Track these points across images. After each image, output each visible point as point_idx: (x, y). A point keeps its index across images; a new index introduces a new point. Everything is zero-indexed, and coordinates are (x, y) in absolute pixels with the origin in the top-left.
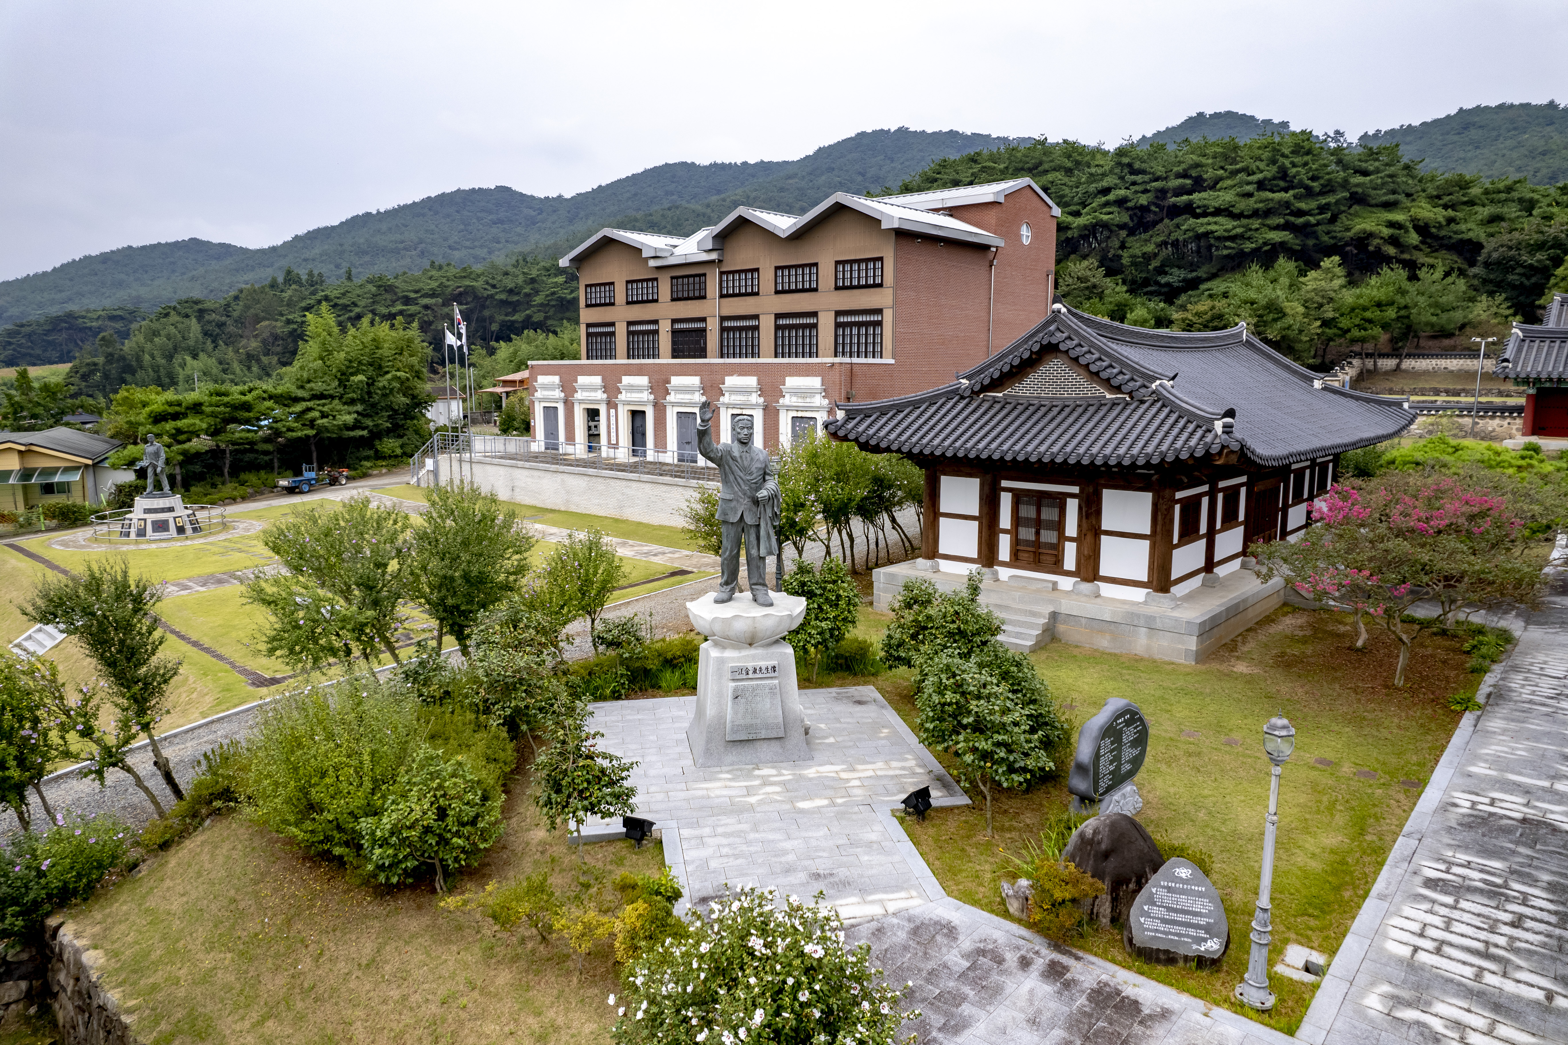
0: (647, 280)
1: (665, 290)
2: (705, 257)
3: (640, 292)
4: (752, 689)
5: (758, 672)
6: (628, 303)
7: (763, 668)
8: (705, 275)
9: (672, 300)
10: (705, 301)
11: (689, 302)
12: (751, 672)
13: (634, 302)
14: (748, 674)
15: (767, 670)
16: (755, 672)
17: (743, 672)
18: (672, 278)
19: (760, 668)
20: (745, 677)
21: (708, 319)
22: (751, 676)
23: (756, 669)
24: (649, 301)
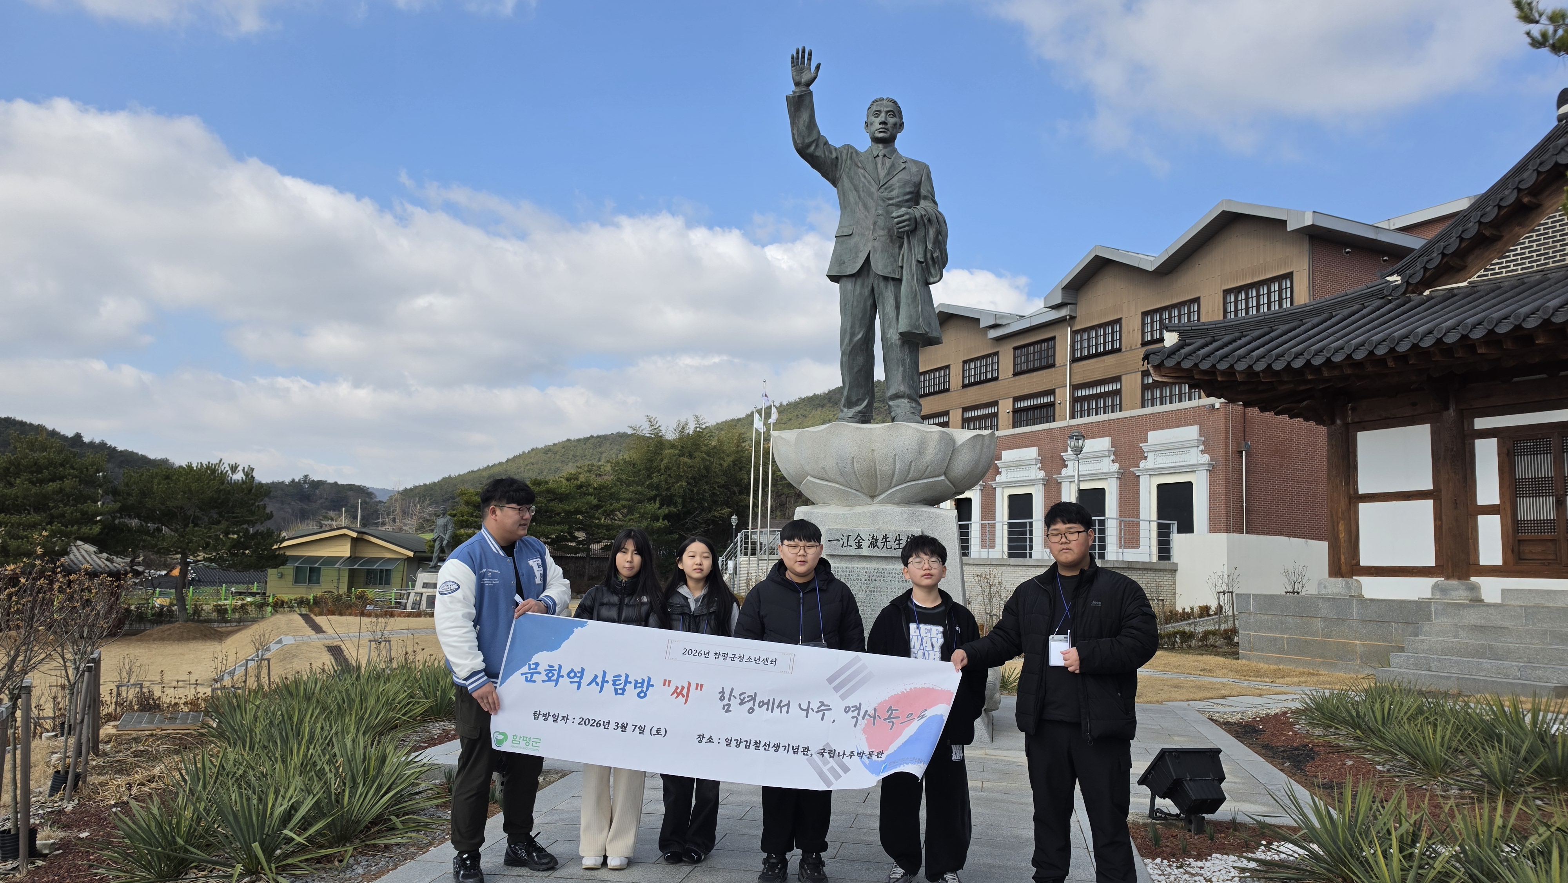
0: (988, 356)
1: (1006, 362)
2: (1054, 315)
3: (976, 372)
4: (867, 577)
5: (880, 545)
6: (965, 386)
7: (892, 538)
8: (1054, 338)
9: (1015, 374)
10: (1053, 369)
11: (1035, 373)
12: (865, 544)
13: (970, 385)
14: (859, 547)
15: (900, 544)
16: (874, 544)
17: (852, 542)
18: (1015, 349)
19: (885, 537)
20: (854, 552)
21: (1057, 390)
22: (865, 551)
23: (877, 540)
24: (987, 381)
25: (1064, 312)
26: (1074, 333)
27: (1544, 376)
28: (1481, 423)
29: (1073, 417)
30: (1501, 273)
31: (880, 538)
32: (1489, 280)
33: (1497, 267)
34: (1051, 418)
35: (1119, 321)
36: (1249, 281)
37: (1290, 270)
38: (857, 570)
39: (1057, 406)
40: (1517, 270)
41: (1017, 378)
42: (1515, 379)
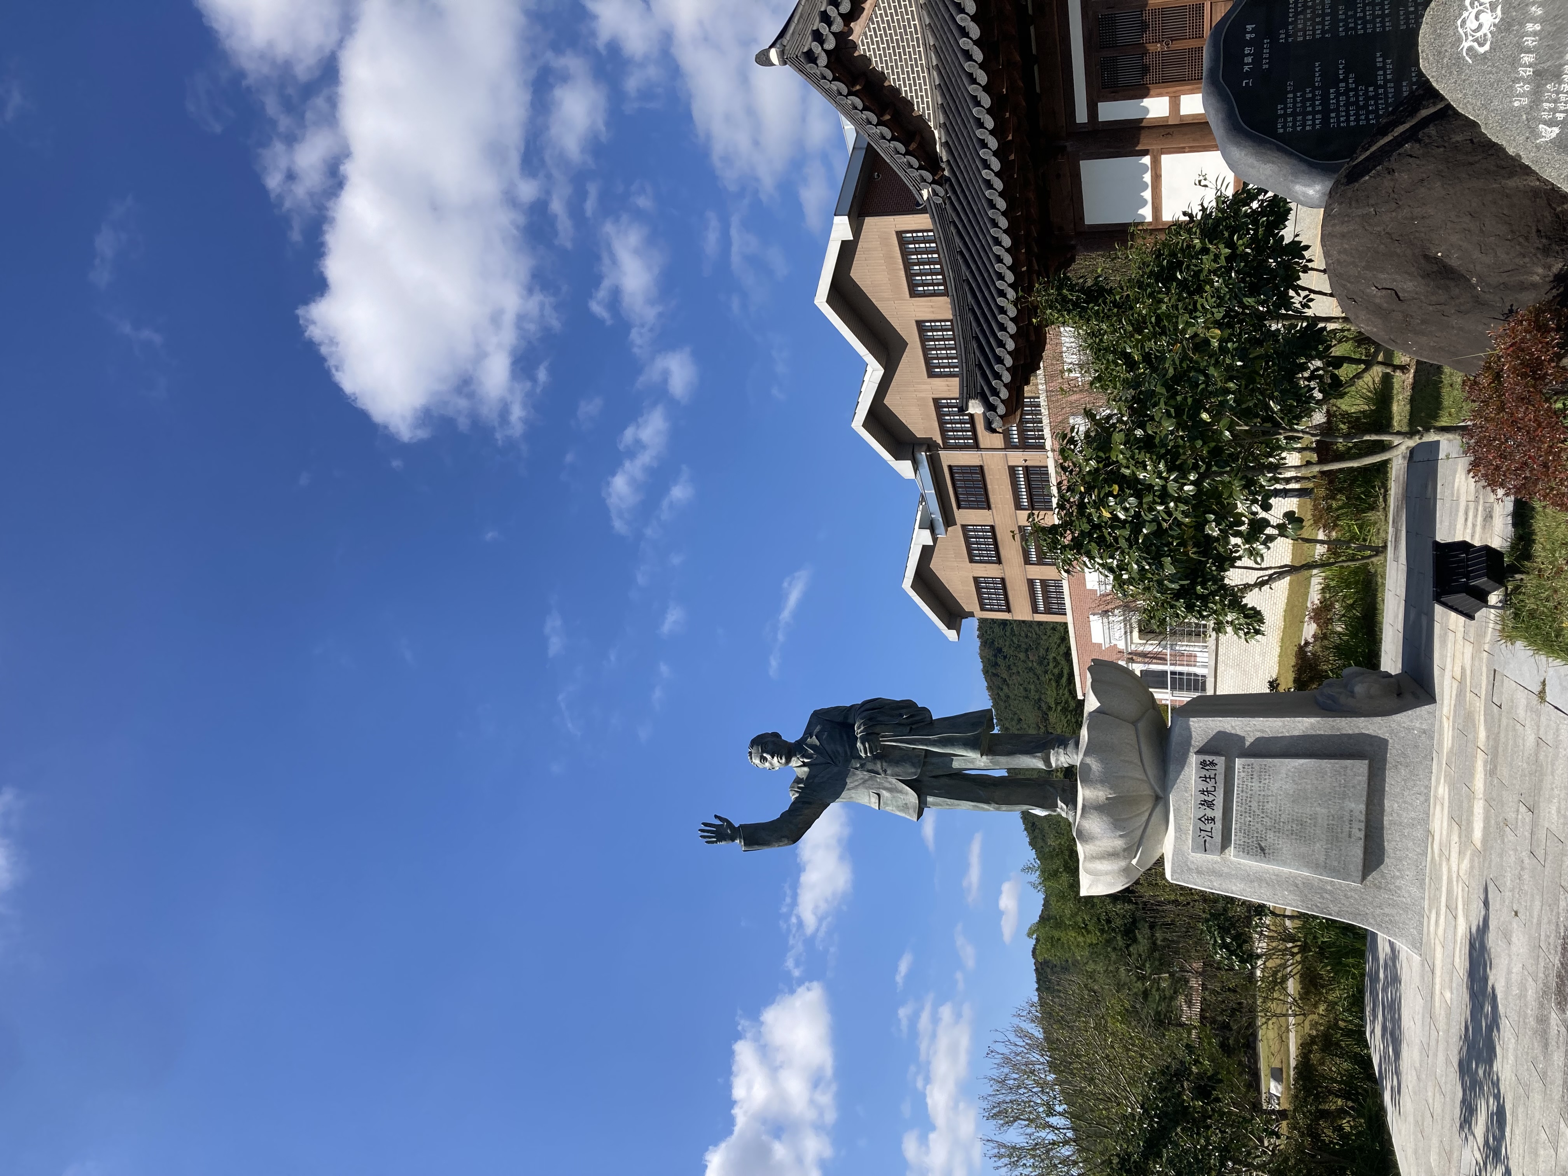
0: (965, 535)
1: (974, 517)
3: (983, 548)
4: (1247, 815)
5: (1211, 798)
6: (999, 561)
7: (1203, 786)
8: (950, 467)
9: (989, 508)
10: (986, 468)
11: (989, 487)
12: (1210, 813)
13: (998, 555)
14: (1213, 819)
15: (1210, 778)
16: (1210, 805)
17: (1208, 827)
18: (959, 507)
19: (1202, 792)
20: (1219, 825)
21: (1010, 464)
22: (1218, 813)
23: (1205, 801)
24: (994, 537)
25: (923, 456)
26: (947, 447)
27: (1036, 67)
28: (1082, 116)
29: (1042, 447)
30: (928, 102)
31: (1203, 797)
32: (934, 112)
33: (921, 106)
34: (1042, 471)
35: (936, 401)
36: (903, 273)
37: (894, 233)
38: (1239, 825)
39: (1028, 463)
40: (926, 89)
41: (993, 506)
42: (1038, 90)
